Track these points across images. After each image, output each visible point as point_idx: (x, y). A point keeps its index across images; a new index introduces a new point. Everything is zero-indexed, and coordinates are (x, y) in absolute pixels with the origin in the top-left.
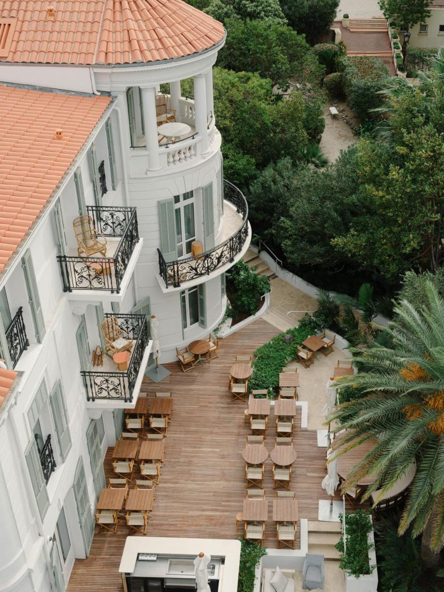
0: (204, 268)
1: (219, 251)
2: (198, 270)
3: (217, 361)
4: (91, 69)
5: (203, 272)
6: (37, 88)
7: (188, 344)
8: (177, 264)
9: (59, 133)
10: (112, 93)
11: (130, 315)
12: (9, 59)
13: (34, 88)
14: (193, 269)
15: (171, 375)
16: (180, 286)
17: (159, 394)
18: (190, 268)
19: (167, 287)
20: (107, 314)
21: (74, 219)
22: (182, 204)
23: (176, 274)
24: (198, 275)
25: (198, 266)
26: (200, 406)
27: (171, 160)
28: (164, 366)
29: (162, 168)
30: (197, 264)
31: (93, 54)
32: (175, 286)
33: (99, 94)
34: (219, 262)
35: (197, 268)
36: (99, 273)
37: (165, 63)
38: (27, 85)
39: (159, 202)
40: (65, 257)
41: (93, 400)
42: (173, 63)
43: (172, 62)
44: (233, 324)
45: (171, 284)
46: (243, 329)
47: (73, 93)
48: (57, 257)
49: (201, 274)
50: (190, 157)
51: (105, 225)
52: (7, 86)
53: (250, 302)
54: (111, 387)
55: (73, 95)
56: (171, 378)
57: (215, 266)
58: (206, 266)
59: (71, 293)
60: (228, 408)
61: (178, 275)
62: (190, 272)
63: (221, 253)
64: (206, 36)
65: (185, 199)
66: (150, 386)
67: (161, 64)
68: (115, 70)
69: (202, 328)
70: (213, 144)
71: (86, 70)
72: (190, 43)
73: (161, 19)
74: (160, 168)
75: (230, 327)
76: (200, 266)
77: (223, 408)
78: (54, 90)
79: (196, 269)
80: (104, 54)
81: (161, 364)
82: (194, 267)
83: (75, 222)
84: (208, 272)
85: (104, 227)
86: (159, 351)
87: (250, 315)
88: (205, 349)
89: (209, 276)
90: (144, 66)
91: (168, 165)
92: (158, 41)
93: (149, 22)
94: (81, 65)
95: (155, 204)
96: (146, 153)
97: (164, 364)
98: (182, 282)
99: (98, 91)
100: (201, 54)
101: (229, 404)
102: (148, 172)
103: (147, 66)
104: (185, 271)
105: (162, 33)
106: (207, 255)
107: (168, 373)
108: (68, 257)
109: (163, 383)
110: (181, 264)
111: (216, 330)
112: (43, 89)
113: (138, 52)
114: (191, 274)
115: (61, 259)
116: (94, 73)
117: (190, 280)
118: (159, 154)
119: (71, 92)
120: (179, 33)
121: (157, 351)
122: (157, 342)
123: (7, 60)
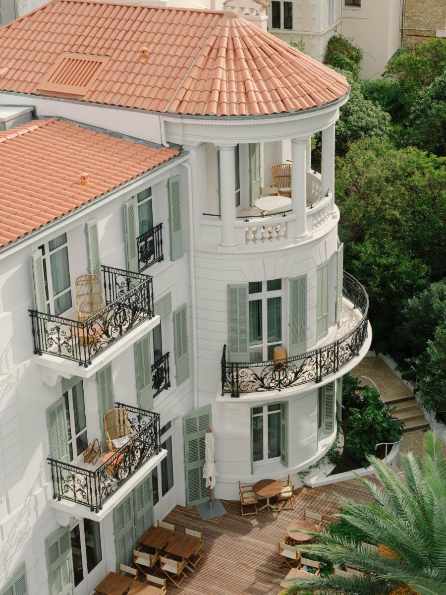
0: (273, 381)
1: (298, 364)
2: (265, 381)
3: (289, 513)
4: (161, 116)
5: (271, 385)
6: (108, 132)
7: (256, 481)
8: (237, 367)
9: (83, 178)
10: (183, 147)
11: (137, 409)
12: (85, 99)
13: (105, 131)
14: (258, 378)
15: (225, 516)
16: (239, 397)
17: (189, 532)
18: (254, 376)
19: (223, 395)
20: (119, 404)
21: (78, 276)
22: (264, 295)
23: (235, 380)
24: (265, 388)
25: (265, 375)
26: (239, 563)
27: (251, 236)
28: (222, 503)
29: (238, 245)
30: (264, 373)
31: (168, 101)
32: (233, 396)
33: (168, 146)
34: (296, 378)
35: (264, 378)
36: (68, 338)
37: (242, 120)
38: (99, 128)
39: (229, 286)
40: (37, 312)
41: (59, 499)
42: (252, 120)
43: (250, 119)
44: (334, 472)
45: (228, 392)
46: (343, 483)
47: (142, 142)
48: (29, 310)
49: (269, 388)
50: (278, 238)
51: (120, 292)
52: (79, 126)
53: (364, 447)
54: (78, 487)
55: (141, 144)
56: (224, 519)
57: (290, 383)
58: (277, 379)
59: (40, 357)
60: (270, 574)
61: (237, 381)
62: (253, 382)
63: (301, 367)
64: (309, 95)
65: (269, 289)
66: (194, 522)
67: (237, 120)
68: (186, 121)
69: (282, 466)
70: (317, 229)
71: (155, 117)
72: (282, 101)
73: (259, 71)
74: (235, 244)
75: (327, 476)
76: (268, 376)
77: (264, 573)
78: (124, 136)
79: (262, 380)
80: (179, 102)
81: (220, 500)
82: (259, 375)
83: (79, 279)
84: (280, 387)
85: (120, 294)
86: (213, 479)
87: (361, 467)
88: (273, 493)
89: (281, 393)
90: (217, 120)
91: (247, 243)
92: (243, 95)
93: (242, 73)
94: (151, 111)
95: (224, 288)
96: (219, 223)
97: (224, 500)
98: (243, 392)
99: (168, 143)
100: (291, 115)
101: (275, 570)
102: (219, 248)
103: (220, 120)
104: (247, 379)
105: (252, 85)
106: (279, 364)
107: (224, 512)
108: (40, 313)
109: (210, 523)
110: (242, 368)
111: (303, 474)
112: (113, 134)
113: (215, 105)
114: (255, 384)
115: (33, 313)
116: (165, 121)
117: (253, 391)
118: (235, 227)
119: (140, 141)
120: (273, 88)
121: (210, 478)
122: (211, 467)
123: (83, 99)
